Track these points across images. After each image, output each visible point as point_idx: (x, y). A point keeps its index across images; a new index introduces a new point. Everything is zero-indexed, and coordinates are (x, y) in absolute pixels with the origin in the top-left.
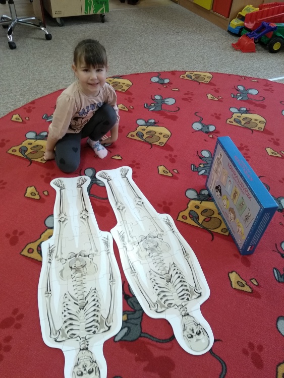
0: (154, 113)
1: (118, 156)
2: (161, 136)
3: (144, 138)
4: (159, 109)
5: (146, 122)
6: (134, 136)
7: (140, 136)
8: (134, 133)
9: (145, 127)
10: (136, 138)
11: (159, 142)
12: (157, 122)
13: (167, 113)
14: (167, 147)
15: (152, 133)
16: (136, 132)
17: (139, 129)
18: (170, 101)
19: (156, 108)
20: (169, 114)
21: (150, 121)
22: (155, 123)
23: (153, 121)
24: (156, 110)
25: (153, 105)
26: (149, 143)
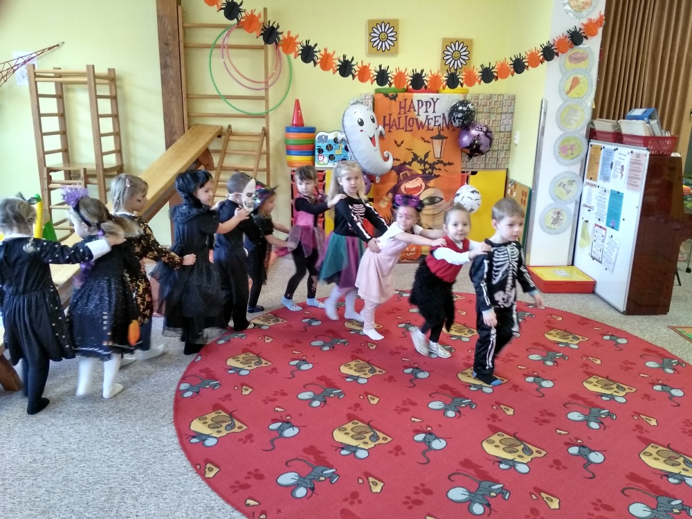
0: (496, 478)
1: (560, 433)
2: (497, 443)
3: (522, 446)
4: (485, 484)
5: (514, 466)
6: (537, 451)
7: (528, 449)
8: (535, 455)
9: (518, 460)
10: (534, 449)
11: (502, 438)
12: (497, 464)
13: (474, 473)
14: (495, 430)
15: (510, 449)
16: (532, 456)
17: (527, 459)
18: (458, 494)
19: (490, 486)
20: (472, 471)
21: (507, 467)
22: (500, 462)
23: (503, 466)
24: (491, 483)
25: (493, 494)
26: (518, 439)
